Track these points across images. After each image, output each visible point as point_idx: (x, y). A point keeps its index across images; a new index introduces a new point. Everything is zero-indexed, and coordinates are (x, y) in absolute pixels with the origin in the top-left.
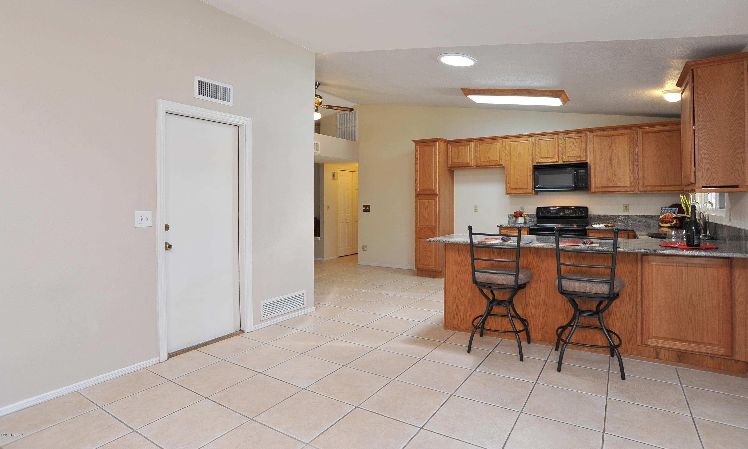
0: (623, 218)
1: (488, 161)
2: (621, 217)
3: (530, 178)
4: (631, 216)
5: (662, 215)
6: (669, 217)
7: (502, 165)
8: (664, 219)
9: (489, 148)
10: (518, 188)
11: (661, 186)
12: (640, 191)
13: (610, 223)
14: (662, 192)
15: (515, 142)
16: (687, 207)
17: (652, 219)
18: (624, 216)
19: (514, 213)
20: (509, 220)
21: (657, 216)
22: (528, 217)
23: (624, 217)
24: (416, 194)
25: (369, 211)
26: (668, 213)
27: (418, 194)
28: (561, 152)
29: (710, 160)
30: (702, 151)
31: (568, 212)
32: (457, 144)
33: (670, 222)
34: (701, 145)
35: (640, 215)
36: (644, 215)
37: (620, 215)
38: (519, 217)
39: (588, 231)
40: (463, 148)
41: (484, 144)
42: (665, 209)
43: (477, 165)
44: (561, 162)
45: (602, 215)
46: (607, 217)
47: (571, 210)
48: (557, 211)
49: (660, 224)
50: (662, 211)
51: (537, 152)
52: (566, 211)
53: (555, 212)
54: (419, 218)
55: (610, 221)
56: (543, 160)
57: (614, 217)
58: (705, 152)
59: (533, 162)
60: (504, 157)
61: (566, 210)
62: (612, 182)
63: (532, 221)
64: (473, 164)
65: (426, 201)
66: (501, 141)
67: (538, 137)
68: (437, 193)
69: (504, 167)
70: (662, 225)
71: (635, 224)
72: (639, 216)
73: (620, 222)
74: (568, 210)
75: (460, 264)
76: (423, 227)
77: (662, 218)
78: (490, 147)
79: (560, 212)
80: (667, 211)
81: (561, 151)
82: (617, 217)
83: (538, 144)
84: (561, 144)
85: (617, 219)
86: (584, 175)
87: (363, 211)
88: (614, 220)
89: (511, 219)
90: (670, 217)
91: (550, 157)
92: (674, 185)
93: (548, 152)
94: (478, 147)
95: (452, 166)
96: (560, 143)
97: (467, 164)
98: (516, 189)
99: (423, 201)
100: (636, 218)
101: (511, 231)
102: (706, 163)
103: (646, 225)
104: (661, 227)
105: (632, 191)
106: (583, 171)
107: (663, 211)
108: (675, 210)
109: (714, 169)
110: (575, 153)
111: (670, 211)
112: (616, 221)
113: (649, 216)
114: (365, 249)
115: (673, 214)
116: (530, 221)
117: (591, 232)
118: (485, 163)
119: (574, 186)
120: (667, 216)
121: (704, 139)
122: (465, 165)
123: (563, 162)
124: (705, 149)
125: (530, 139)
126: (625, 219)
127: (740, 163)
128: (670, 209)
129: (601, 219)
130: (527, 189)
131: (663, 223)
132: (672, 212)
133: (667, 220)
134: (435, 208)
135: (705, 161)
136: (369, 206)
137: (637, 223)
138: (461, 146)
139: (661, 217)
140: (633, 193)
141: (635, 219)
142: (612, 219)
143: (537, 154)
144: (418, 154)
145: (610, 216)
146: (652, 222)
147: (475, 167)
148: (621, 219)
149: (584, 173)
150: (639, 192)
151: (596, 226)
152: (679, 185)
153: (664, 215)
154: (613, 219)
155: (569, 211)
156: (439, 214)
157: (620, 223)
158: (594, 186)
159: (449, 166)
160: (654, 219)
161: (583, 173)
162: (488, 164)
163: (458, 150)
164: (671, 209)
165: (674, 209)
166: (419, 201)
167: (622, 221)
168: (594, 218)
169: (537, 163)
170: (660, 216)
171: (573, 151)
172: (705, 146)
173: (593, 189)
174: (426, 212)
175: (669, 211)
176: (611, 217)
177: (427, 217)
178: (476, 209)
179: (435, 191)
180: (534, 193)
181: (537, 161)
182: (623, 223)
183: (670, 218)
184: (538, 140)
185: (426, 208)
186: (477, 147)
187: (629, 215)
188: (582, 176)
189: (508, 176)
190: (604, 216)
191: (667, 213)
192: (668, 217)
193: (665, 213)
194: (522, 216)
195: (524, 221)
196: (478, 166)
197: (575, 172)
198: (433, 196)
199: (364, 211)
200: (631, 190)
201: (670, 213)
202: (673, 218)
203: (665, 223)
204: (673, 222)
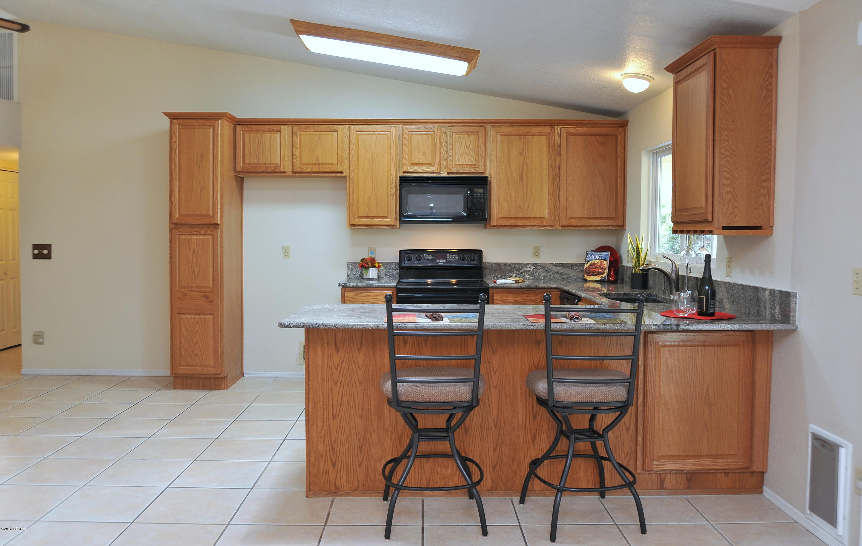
0: (532, 268)
1: (315, 164)
2: (529, 266)
3: (393, 199)
4: (544, 265)
5: (587, 264)
7: (342, 173)
8: (591, 268)
9: (318, 140)
10: (370, 216)
11: (589, 218)
12: (561, 226)
13: (514, 276)
14: (591, 228)
15: (366, 133)
16: (638, 252)
17: (571, 269)
18: (533, 264)
19: (362, 260)
20: (349, 272)
21: (578, 265)
22: (383, 268)
23: (535, 266)
24: (171, 223)
25: (48, 257)
26: (596, 261)
27: (176, 224)
28: (445, 157)
29: (733, 189)
30: (723, 174)
31: (451, 259)
32: (255, 128)
33: (599, 274)
34: (723, 165)
35: (556, 264)
36: (561, 263)
37: (529, 264)
38: (371, 268)
39: (491, 291)
40: (267, 136)
41: (310, 131)
42: (592, 254)
43: (294, 171)
44: (444, 174)
45: (502, 263)
46: (510, 266)
47: (456, 256)
48: (433, 256)
49: (586, 277)
50: (587, 257)
51: (406, 153)
52: (448, 258)
53: (430, 258)
54: (179, 273)
55: (514, 274)
56: (415, 169)
57: (520, 267)
58: (727, 175)
59: (397, 170)
60: (346, 158)
61: (448, 255)
62: (522, 210)
63: (390, 275)
64: (287, 167)
65: (194, 237)
66: (340, 128)
67: (407, 127)
68: (219, 223)
69: (345, 177)
70: (588, 278)
71: (549, 278)
72: (554, 265)
73: (529, 275)
74: (451, 256)
75: (338, 366)
76: (188, 290)
77: (588, 267)
78: (320, 138)
79: (438, 259)
80: (595, 257)
81: (444, 155)
82: (524, 267)
83: (406, 139)
84: (445, 142)
85: (524, 269)
86: (482, 197)
87: (34, 259)
88: (519, 272)
89: (352, 271)
90: (600, 266)
91: (426, 164)
92: (606, 218)
93: (424, 154)
94: (297, 136)
95: (245, 170)
96: (443, 140)
97: (276, 167)
98: (368, 217)
99: (188, 237)
100: (550, 267)
101: (364, 294)
102: (727, 193)
103: (564, 278)
104: (586, 281)
105: (551, 226)
106: (481, 191)
107: (589, 257)
108: (607, 255)
109: (737, 201)
110: (468, 159)
111: (600, 257)
112: (522, 273)
113: (568, 265)
114: (40, 340)
115: (604, 261)
116: (387, 273)
117: (496, 293)
118: (311, 167)
119: (466, 215)
120: (595, 264)
121: (727, 156)
122: (270, 170)
123: (448, 173)
124: (727, 172)
125: (393, 129)
126: (535, 269)
127: (765, 195)
128: (600, 254)
129: (500, 269)
130: (386, 217)
131: (589, 276)
132: (602, 258)
133: (596, 271)
134: (214, 253)
135: (726, 189)
136: (48, 247)
137: (552, 276)
138: (262, 132)
139: (586, 266)
140: (551, 228)
141: (550, 269)
142: (517, 270)
143: (406, 156)
144: (175, 142)
145: (514, 265)
146: (571, 273)
147: (291, 174)
148: (529, 269)
149: (482, 195)
150: (560, 228)
151: (502, 282)
152: (613, 218)
153: (591, 262)
154: (519, 270)
155: (454, 258)
156: (222, 263)
157: (528, 277)
158: (496, 216)
159: (238, 169)
160: (575, 268)
161: (481, 193)
162: (315, 169)
163: (257, 140)
164: (601, 254)
165: (605, 253)
166: (179, 238)
167: (532, 274)
168: (490, 267)
169: (404, 172)
170: (584, 264)
171: (465, 155)
172: (726, 167)
173: (494, 222)
174: (194, 259)
175: (598, 257)
176: (515, 267)
177: (196, 270)
178: (286, 253)
179: (213, 217)
180: (398, 225)
181: (405, 169)
182: (533, 277)
183: (599, 268)
184: (407, 132)
185: (194, 252)
186: (294, 136)
187: (540, 264)
188: (479, 199)
189: (353, 194)
190: (506, 264)
191: (595, 260)
192: (596, 266)
193: (592, 260)
194: (374, 267)
195: (378, 275)
196: (296, 173)
197: (469, 192)
198: (208, 228)
199: (36, 257)
200: (550, 224)
201: (598, 259)
202: (604, 268)
203: (592, 275)
204: (604, 273)
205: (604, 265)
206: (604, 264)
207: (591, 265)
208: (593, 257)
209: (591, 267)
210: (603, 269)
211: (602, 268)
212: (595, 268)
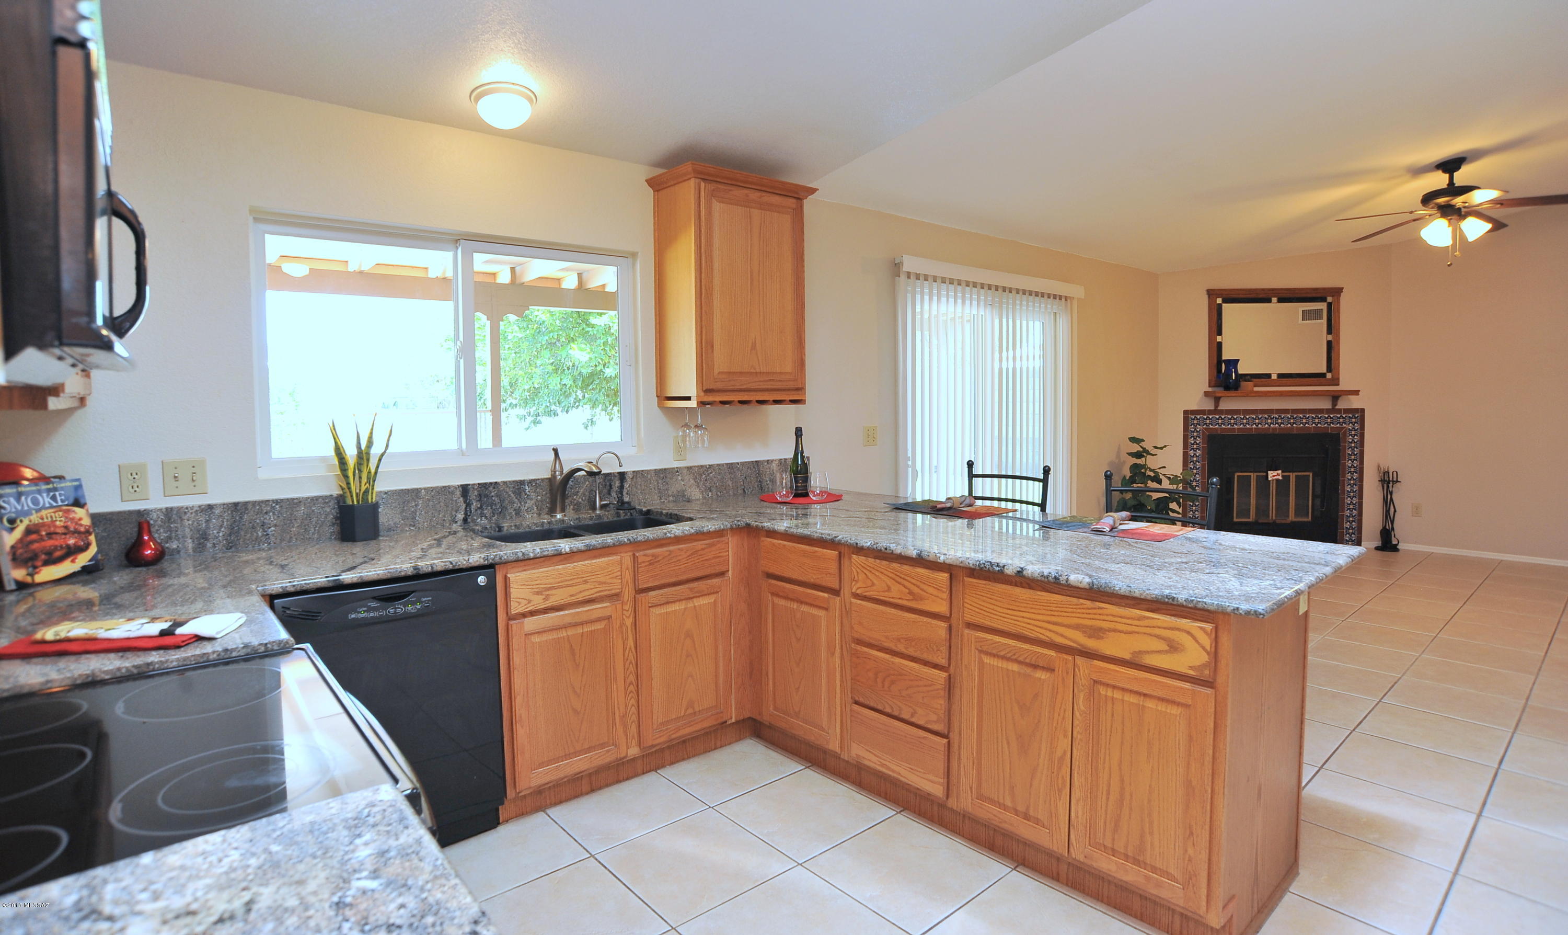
5: (12, 530)
6: (62, 530)
8: (32, 542)
26: (44, 513)
33: (71, 552)
42: (21, 494)
50: (7, 508)
70: (36, 576)
77: (21, 541)
80: (35, 501)
90: (66, 527)
107: (11, 506)
108: (73, 488)
111: (54, 498)
115: (77, 509)
120: (43, 525)
128: (49, 490)
131: (37, 567)
132: (62, 501)
133: (56, 548)
139: (12, 539)
153: (26, 522)
164: (55, 489)
170: (7, 530)
175: (46, 500)
183: (65, 534)
191: (38, 511)
192: (52, 529)
193: (27, 513)
201: (52, 507)
202: (82, 529)
203: (47, 563)
204: (87, 546)
205: (80, 519)
206: (77, 516)
207: (29, 531)
208: (27, 502)
209: (34, 537)
210: (79, 533)
211: (76, 532)
212: (50, 538)
